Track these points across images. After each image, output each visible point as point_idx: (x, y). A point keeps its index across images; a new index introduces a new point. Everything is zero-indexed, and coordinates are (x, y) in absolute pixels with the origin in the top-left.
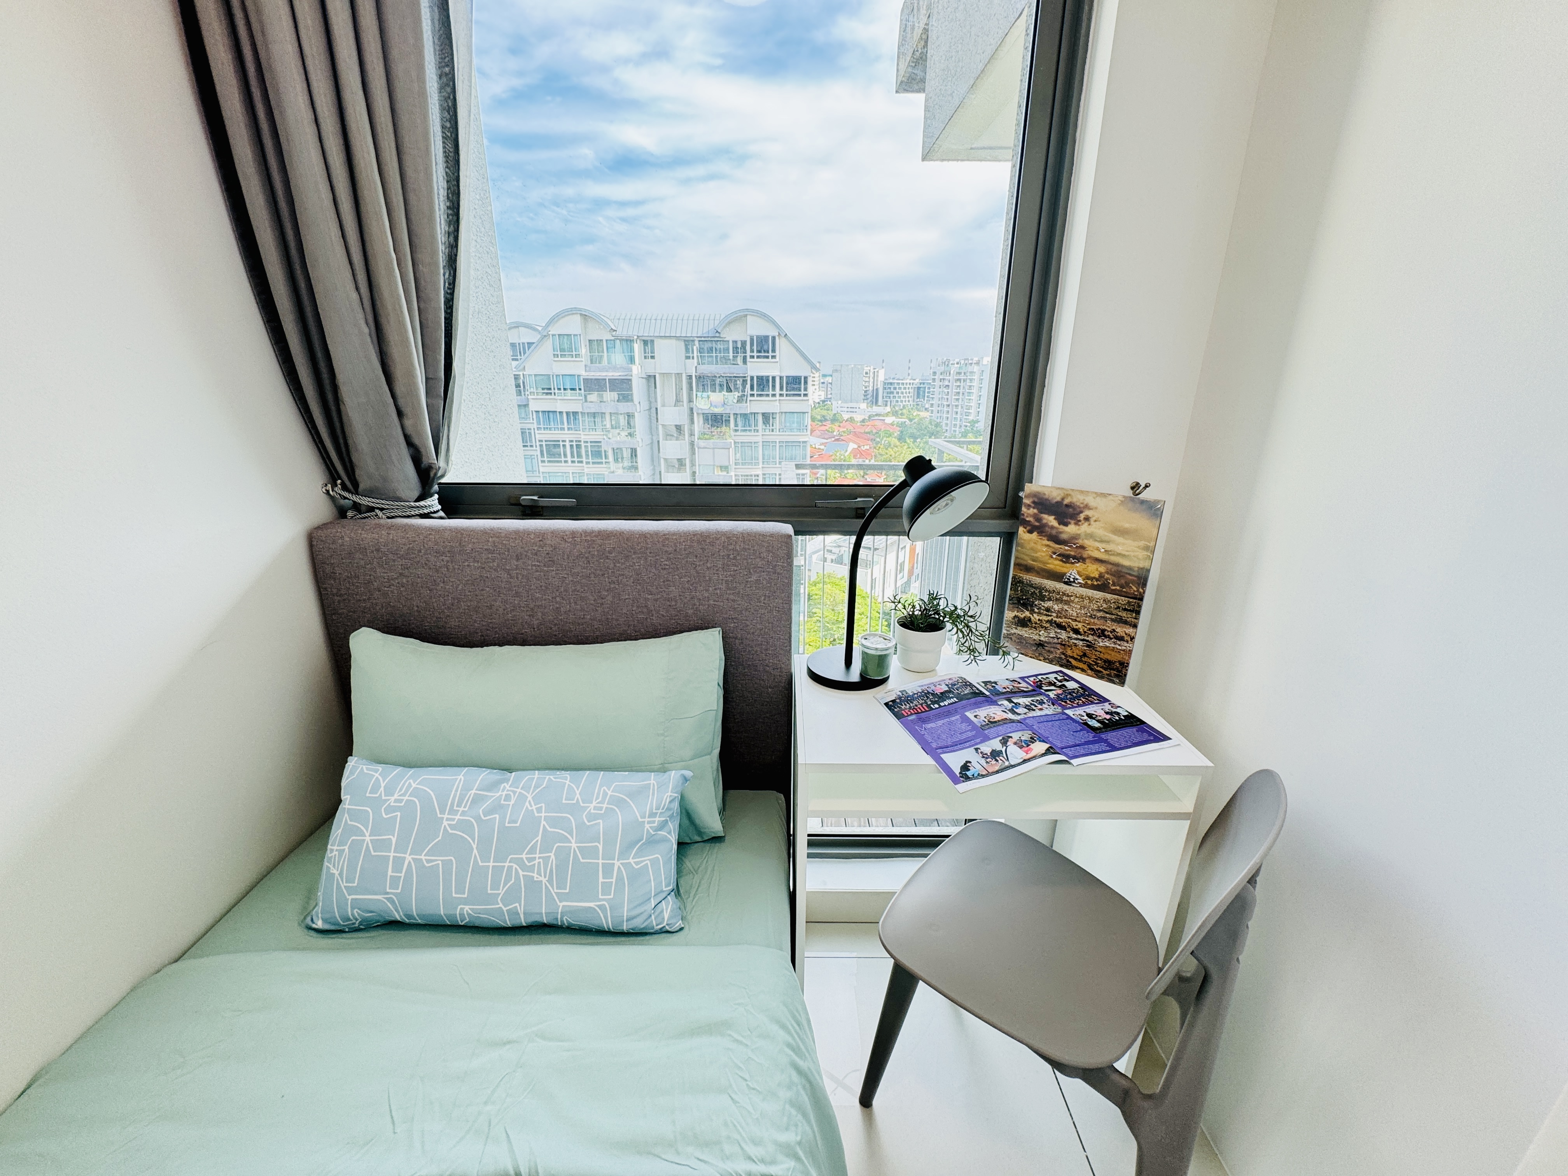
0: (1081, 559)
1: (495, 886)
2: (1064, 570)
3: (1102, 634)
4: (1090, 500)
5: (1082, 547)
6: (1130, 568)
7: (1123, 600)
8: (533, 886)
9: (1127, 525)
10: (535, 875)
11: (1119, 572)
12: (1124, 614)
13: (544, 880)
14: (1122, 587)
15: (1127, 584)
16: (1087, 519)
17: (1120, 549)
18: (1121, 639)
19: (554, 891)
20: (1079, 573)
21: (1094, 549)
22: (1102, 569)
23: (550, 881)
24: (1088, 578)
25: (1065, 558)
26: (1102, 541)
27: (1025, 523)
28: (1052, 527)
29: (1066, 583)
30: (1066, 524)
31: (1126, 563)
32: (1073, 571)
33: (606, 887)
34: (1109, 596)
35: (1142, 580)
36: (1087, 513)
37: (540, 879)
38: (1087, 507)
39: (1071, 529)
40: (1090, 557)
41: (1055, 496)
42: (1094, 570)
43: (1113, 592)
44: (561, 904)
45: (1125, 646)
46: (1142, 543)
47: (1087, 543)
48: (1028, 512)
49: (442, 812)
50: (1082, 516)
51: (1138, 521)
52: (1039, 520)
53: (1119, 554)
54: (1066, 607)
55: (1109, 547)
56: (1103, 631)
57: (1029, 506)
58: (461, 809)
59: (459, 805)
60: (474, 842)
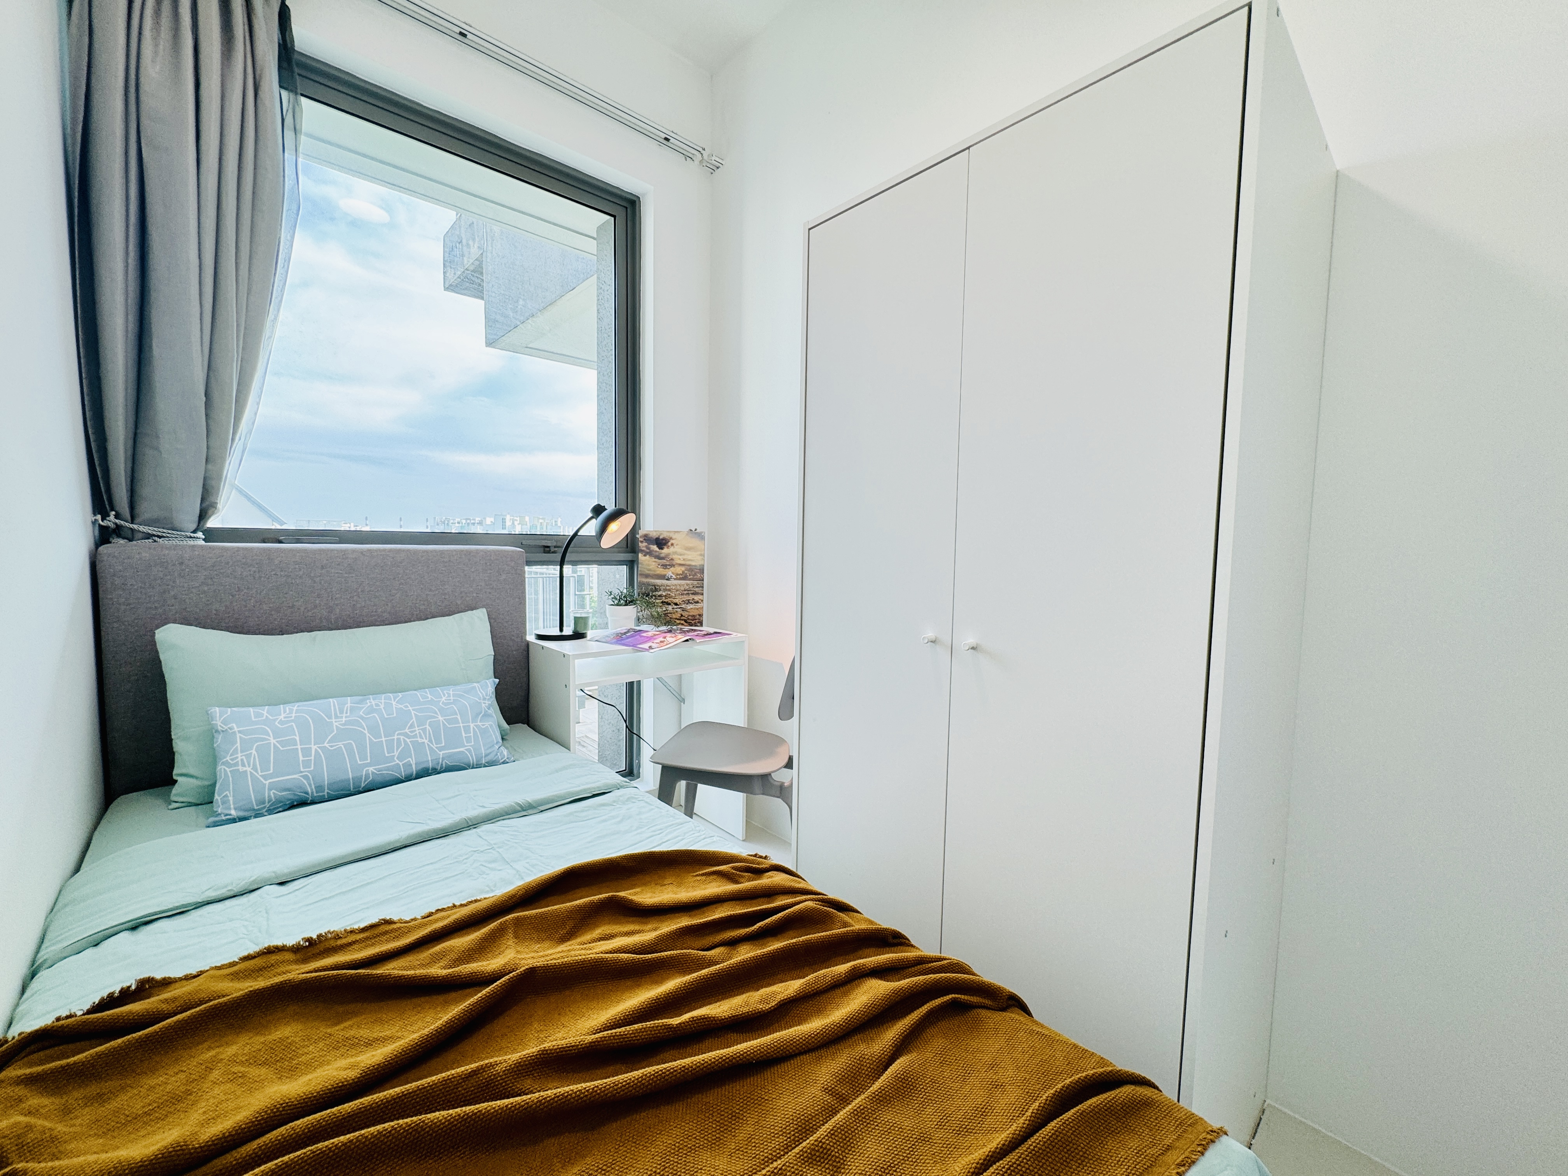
0: (672, 566)
1: (390, 750)
2: (665, 573)
3: (689, 602)
4: (672, 535)
5: (672, 559)
6: (695, 566)
7: (695, 582)
8: (418, 746)
9: (691, 545)
10: (419, 739)
11: (691, 569)
12: (697, 589)
13: (426, 741)
14: (694, 576)
15: (695, 574)
16: (672, 545)
17: (689, 557)
18: (697, 602)
19: (434, 746)
20: (673, 573)
21: (678, 559)
22: (683, 569)
23: (430, 741)
24: (678, 575)
25: (665, 566)
26: (681, 555)
27: (642, 551)
28: (656, 551)
29: (667, 580)
30: (662, 549)
31: (693, 564)
32: (669, 573)
33: (468, 739)
34: (688, 582)
35: (702, 571)
36: (672, 541)
37: (423, 741)
38: (671, 538)
39: (665, 551)
40: (677, 564)
41: (654, 535)
42: (679, 570)
43: (690, 580)
44: (441, 753)
45: (699, 605)
46: (699, 553)
47: (674, 557)
48: (643, 545)
49: (330, 718)
50: (670, 544)
51: (694, 542)
52: (648, 548)
53: (689, 560)
54: (669, 593)
55: (685, 557)
56: (689, 600)
57: (642, 542)
58: (344, 715)
59: (341, 712)
60: (364, 729)
